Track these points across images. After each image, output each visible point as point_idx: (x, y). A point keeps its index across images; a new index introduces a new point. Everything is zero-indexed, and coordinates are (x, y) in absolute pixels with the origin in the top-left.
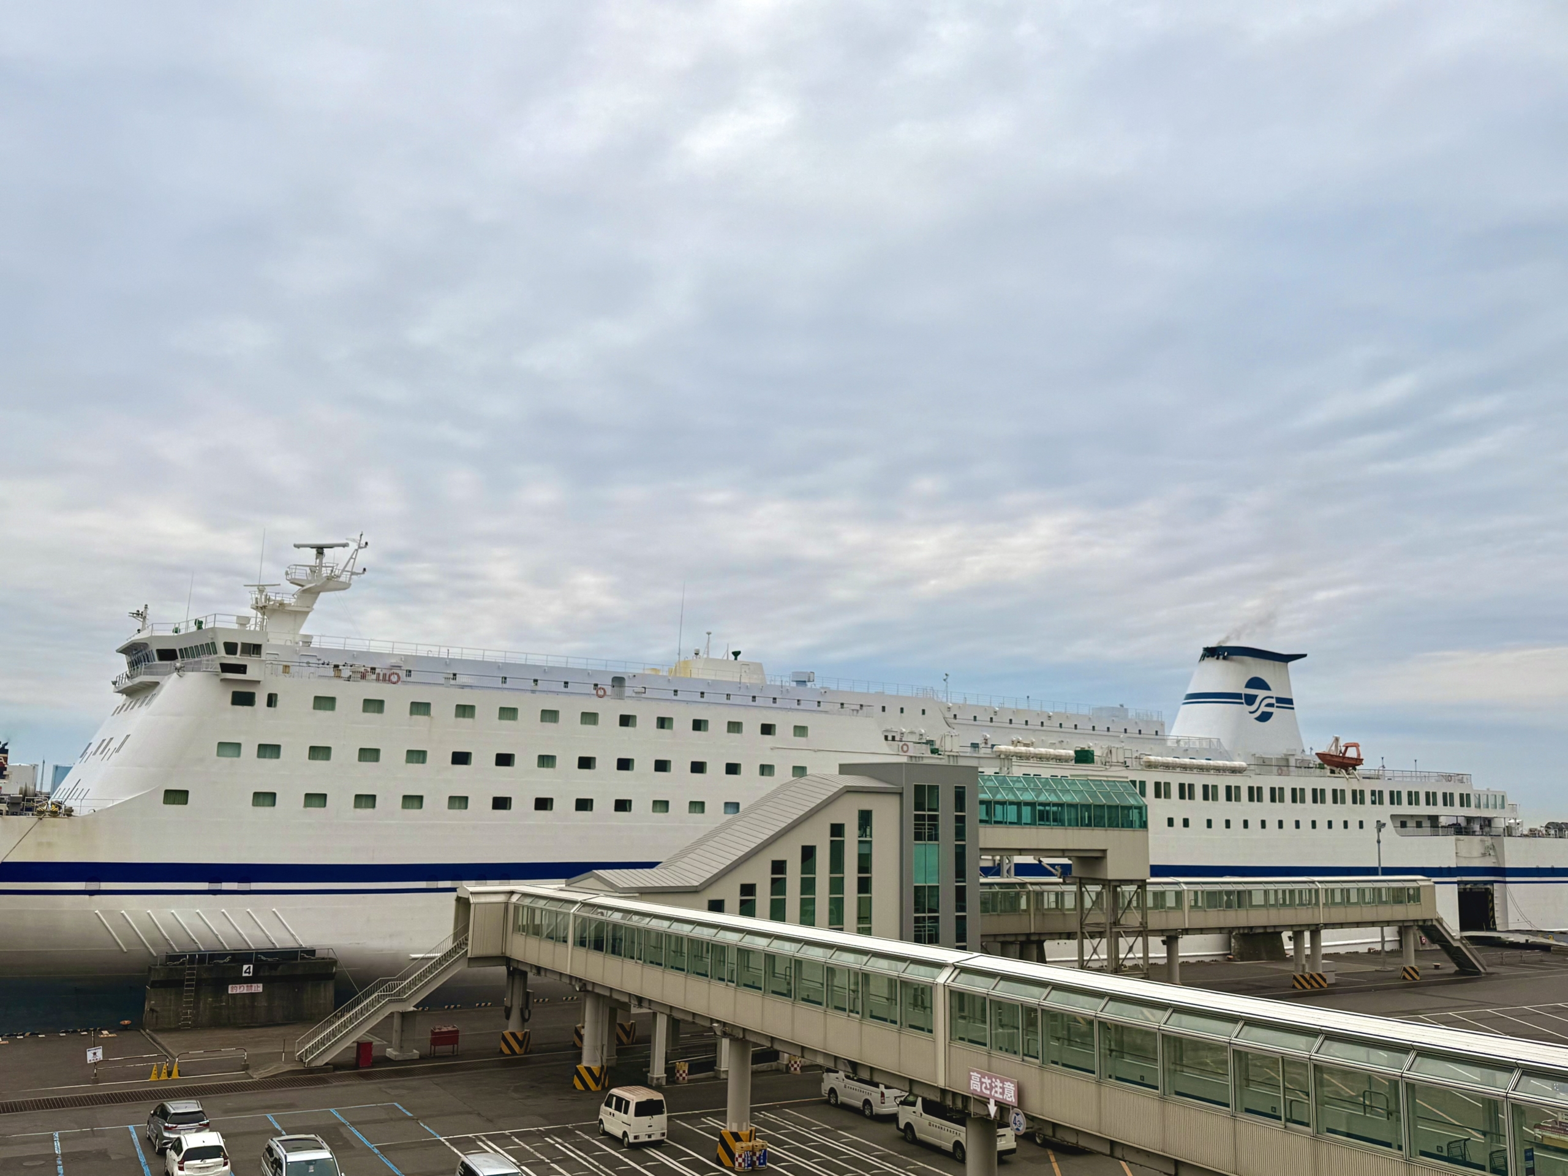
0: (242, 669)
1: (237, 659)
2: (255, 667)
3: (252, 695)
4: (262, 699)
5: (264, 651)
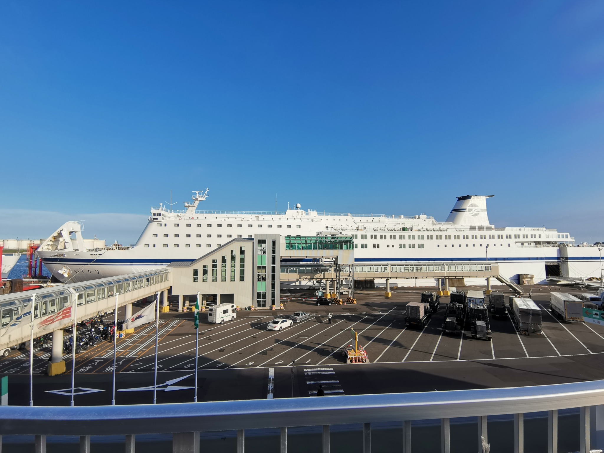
0: (157, 219)
1: (156, 217)
2: (159, 218)
3: (161, 224)
4: (163, 225)
5: (161, 215)
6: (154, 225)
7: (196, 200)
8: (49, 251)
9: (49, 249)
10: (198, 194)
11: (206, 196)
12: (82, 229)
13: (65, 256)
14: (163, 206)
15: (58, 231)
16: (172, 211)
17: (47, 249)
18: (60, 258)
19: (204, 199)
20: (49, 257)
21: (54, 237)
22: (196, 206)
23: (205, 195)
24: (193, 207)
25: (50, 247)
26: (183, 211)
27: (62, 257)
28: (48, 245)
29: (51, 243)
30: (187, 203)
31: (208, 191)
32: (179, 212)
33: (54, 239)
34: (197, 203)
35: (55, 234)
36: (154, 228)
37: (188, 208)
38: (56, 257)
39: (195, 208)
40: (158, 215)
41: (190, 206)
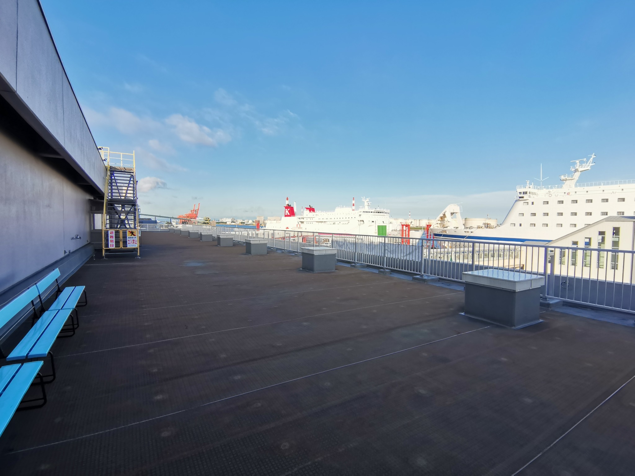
1: (522, 195)
2: (526, 197)
3: (528, 203)
4: (530, 203)
5: (528, 193)
6: (520, 204)
7: (576, 171)
8: (439, 228)
9: (438, 227)
10: (578, 163)
11: (591, 165)
12: (461, 210)
13: (447, 232)
14: (530, 184)
15: (443, 212)
16: (542, 187)
17: (437, 227)
18: (444, 234)
19: (589, 168)
20: (437, 233)
21: (441, 217)
22: (575, 178)
23: (590, 163)
24: (571, 180)
25: (439, 225)
26: (555, 186)
27: (445, 234)
28: (437, 223)
29: (439, 222)
30: (564, 177)
31: (594, 158)
32: (551, 188)
33: (441, 219)
34: (577, 175)
35: (442, 215)
36: (520, 207)
37: (565, 182)
38: (441, 233)
39: (575, 181)
40: (524, 193)
41: (567, 179)
